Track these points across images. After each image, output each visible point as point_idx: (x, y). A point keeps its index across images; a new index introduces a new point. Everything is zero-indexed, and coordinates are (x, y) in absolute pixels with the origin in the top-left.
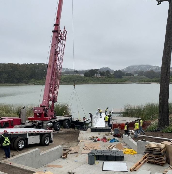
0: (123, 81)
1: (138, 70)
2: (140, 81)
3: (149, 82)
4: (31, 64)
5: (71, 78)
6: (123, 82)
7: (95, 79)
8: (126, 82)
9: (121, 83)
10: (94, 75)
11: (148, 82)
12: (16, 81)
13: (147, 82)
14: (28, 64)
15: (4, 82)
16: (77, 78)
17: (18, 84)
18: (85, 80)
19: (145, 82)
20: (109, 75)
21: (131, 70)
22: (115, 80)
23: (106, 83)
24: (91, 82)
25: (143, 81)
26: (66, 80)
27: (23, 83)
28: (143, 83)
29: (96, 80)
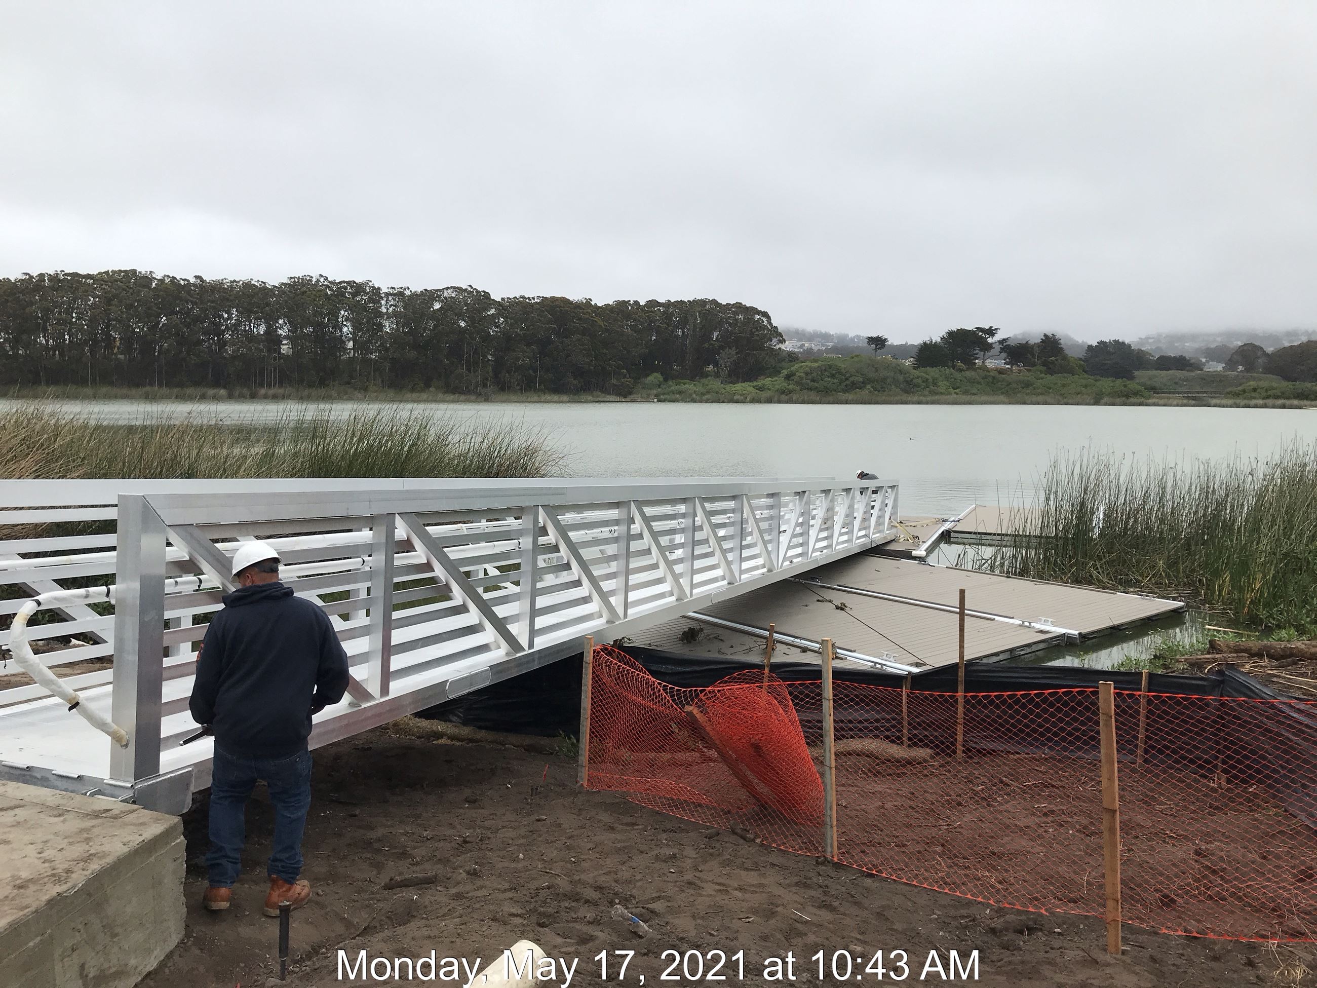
0: (1136, 394)
1: (1232, 346)
2: (1236, 395)
3: (1296, 402)
4: (653, 303)
5: (844, 371)
6: (1132, 400)
7: (972, 382)
8: (1150, 401)
9: (1124, 404)
10: (969, 362)
11: (1287, 402)
12: (575, 382)
13: (1280, 402)
14: (636, 303)
15: (518, 388)
16: (877, 370)
17: (583, 397)
18: (915, 381)
19: (1270, 402)
20: (1053, 358)
21: (1186, 344)
22: (1086, 386)
23: (1034, 398)
24: (950, 394)
25: (1253, 394)
26: (813, 381)
27: (609, 394)
28: (1256, 406)
29: (979, 383)
